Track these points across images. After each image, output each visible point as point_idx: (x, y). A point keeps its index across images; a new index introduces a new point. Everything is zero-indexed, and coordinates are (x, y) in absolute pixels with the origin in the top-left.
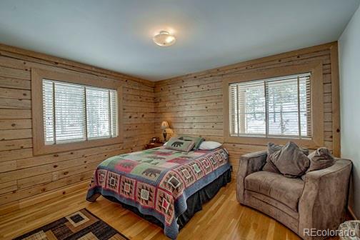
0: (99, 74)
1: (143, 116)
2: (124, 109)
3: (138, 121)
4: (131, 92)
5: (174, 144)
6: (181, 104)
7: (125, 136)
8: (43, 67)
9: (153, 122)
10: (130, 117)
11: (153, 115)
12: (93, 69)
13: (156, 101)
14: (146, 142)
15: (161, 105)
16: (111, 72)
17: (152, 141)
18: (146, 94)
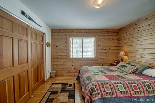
0: (88, 32)
1: (110, 48)
2: (99, 45)
3: (106, 51)
4: (103, 37)
5: (121, 66)
6: (134, 40)
7: (99, 58)
8: (70, 33)
9: (117, 51)
10: (102, 49)
11: (117, 48)
12: (85, 30)
13: (118, 40)
14: (111, 62)
15: (121, 42)
16: (93, 29)
17: (115, 62)
18: (111, 37)
